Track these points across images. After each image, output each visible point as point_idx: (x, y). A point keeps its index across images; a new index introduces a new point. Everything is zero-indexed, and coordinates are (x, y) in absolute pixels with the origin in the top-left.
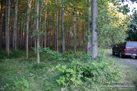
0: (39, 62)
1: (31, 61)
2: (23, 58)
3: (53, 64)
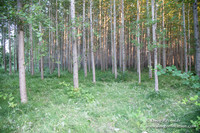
0: (157, 89)
1: (145, 86)
2: (133, 82)
3: (179, 93)
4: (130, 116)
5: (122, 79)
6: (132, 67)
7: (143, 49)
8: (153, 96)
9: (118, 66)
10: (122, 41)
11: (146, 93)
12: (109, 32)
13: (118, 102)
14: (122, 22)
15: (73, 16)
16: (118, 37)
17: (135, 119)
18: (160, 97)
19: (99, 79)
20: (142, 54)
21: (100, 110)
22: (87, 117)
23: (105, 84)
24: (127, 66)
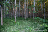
0: (35, 22)
1: (32, 22)
2: (30, 20)
3: (40, 23)
4: (29, 29)
5: (27, 20)
6: (29, 17)
7: (32, 13)
8: (34, 24)
9: (26, 16)
10: (27, 11)
11: (32, 23)
12: (24, 8)
13: (26, 25)
14: (27, 6)
15: (15, 4)
16: (26, 10)
17: (30, 29)
18: (36, 24)
19: (21, 20)
20: (32, 14)
21: (21, 27)
22: (18, 29)
23: (23, 21)
24: (28, 17)
